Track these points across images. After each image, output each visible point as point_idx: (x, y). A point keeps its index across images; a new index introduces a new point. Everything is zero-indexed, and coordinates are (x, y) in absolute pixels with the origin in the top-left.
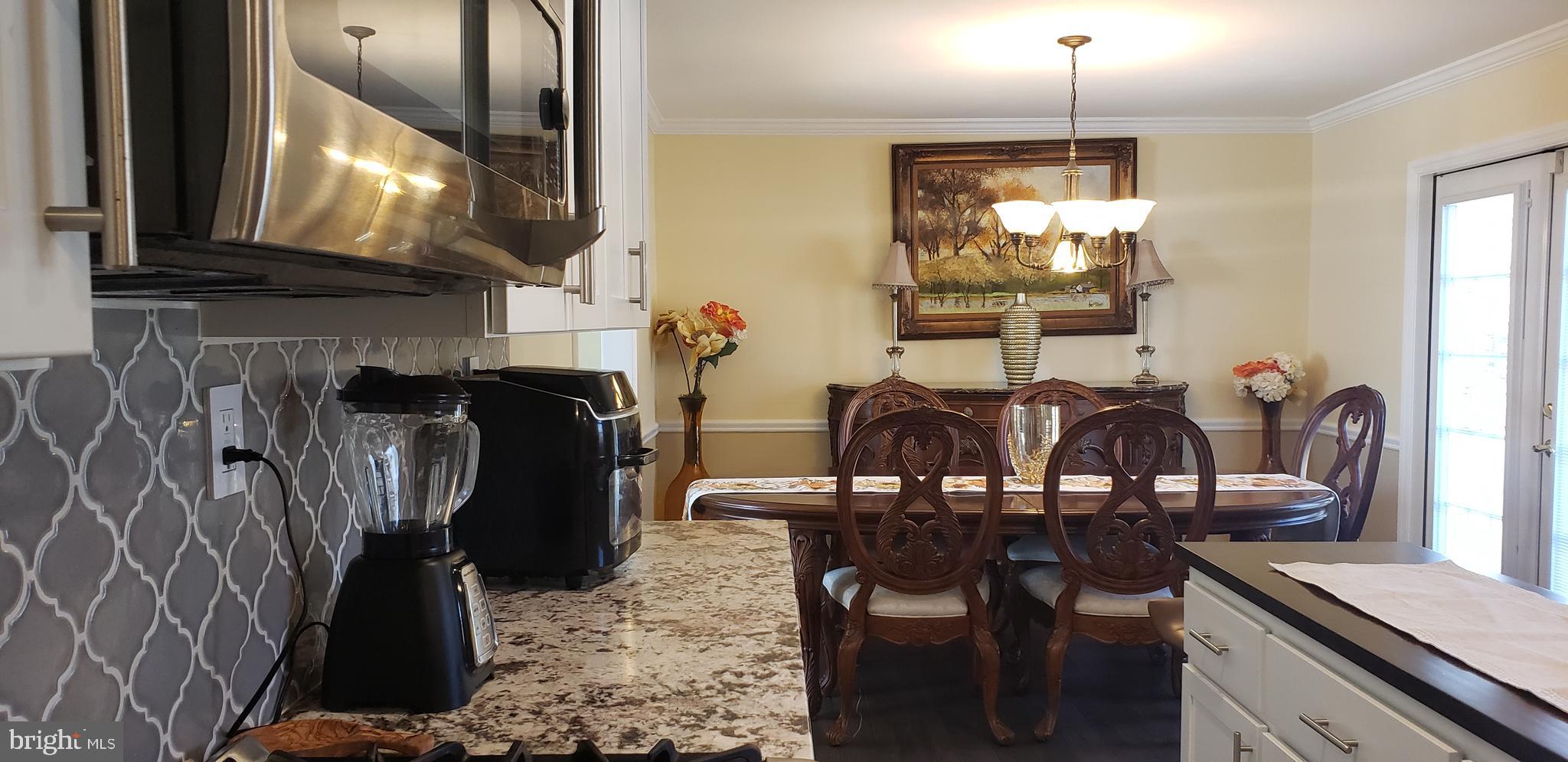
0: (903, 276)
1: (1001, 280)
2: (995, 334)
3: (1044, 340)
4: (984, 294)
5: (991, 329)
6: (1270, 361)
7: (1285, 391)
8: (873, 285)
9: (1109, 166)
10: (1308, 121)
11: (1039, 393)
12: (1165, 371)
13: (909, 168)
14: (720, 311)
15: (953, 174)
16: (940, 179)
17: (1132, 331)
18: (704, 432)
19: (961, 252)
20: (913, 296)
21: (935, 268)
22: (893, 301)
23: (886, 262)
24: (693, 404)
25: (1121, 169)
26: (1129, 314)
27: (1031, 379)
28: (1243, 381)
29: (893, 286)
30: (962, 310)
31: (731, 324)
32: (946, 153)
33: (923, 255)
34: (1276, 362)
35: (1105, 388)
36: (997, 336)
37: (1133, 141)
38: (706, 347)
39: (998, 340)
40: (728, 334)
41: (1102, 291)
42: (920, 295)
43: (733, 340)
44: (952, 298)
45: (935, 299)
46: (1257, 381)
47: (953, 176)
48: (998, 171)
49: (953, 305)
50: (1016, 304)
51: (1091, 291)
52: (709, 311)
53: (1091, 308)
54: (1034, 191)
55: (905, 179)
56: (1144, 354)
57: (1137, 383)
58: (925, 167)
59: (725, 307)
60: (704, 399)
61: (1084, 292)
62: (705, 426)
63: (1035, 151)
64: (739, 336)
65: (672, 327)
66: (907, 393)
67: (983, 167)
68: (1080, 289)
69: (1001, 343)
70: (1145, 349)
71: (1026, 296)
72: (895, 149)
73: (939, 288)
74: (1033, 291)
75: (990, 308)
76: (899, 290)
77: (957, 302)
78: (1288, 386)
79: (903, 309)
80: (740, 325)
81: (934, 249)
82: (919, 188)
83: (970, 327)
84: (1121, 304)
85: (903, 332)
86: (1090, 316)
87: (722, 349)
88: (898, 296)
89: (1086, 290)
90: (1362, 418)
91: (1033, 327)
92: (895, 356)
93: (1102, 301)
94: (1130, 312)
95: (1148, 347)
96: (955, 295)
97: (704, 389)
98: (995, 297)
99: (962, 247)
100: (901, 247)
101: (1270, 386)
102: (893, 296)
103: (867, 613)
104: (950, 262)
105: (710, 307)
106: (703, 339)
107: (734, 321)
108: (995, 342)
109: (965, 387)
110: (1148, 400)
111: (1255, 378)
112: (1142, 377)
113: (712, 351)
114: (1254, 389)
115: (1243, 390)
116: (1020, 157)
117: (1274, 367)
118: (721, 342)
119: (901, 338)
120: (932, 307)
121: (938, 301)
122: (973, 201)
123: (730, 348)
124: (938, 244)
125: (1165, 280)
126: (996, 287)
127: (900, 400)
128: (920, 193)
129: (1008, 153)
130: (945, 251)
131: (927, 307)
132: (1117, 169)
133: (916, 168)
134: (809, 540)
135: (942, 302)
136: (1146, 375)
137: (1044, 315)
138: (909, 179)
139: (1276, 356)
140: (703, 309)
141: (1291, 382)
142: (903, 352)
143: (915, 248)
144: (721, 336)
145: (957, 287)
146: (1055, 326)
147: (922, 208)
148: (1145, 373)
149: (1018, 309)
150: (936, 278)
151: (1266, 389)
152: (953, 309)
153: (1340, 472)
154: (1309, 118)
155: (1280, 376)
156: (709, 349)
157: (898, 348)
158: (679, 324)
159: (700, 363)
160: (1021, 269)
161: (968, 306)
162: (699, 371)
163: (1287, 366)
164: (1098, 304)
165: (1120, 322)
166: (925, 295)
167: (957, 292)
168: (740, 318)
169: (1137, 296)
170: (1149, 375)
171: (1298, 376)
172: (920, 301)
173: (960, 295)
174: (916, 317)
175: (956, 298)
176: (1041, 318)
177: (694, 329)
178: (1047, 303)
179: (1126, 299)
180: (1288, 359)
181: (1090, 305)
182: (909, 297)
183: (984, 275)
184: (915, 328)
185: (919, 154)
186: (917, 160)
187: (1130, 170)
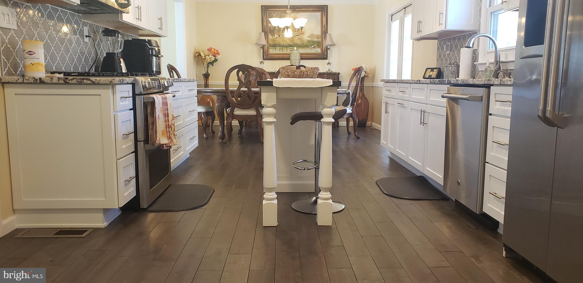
0: (264, 42)
1: (292, 44)
4: (287, 47)
5: (288, 57)
8: (256, 44)
9: (320, 13)
10: (374, 1)
12: (334, 69)
13: (266, 11)
14: (213, 50)
16: (275, 16)
17: (326, 58)
18: (210, 85)
21: (274, 40)
22: (261, 49)
23: (259, 38)
24: (206, 76)
29: (261, 44)
30: (281, 52)
31: (216, 54)
32: (276, 8)
33: (270, 37)
37: (327, 6)
38: (208, 59)
40: (215, 56)
41: (318, 47)
42: (270, 47)
43: (217, 58)
45: (274, 49)
50: (294, 50)
51: (316, 47)
52: (210, 50)
53: (316, 52)
55: (265, 15)
56: (329, 65)
58: (271, 12)
60: (209, 75)
62: (210, 83)
63: (300, 8)
64: (218, 57)
65: (200, 55)
68: (312, 47)
72: (262, 6)
73: (275, 46)
74: (300, 47)
75: (288, 52)
76: (263, 45)
77: (280, 50)
79: (265, 51)
80: (218, 54)
81: (273, 35)
83: (283, 57)
84: (323, 51)
85: (265, 58)
86: (315, 54)
87: (213, 61)
88: (263, 47)
89: (314, 47)
91: (298, 57)
92: (262, 64)
93: (318, 50)
94: (326, 53)
95: (330, 63)
96: (279, 48)
97: (209, 72)
100: (264, 34)
102: (261, 47)
103: (233, 114)
104: (277, 38)
105: (210, 48)
106: (208, 57)
110: (325, 76)
112: (328, 70)
113: (210, 61)
116: (296, 10)
118: (213, 59)
119: (263, 60)
120: (273, 51)
123: (216, 60)
124: (274, 33)
125: (333, 45)
126: (290, 46)
130: (276, 36)
131: (272, 51)
132: (322, 13)
133: (268, 12)
134: (220, 98)
140: (208, 49)
141: (366, 72)
143: (268, 34)
144: (212, 57)
145: (280, 46)
146: (303, 57)
150: (274, 43)
156: (209, 60)
157: (263, 62)
158: (201, 53)
159: (208, 64)
160: (297, 41)
161: (283, 51)
162: (208, 67)
163: (364, 68)
164: (317, 51)
165: (323, 56)
166: (271, 48)
167: (280, 47)
168: (218, 52)
169: (327, 49)
170: (330, 70)
171: (367, 70)
172: (270, 49)
173: (281, 48)
174: (269, 54)
175: (280, 49)
176: (301, 55)
177: (205, 55)
178: (304, 51)
179: (324, 49)
180: (364, 66)
181: (315, 51)
182: (266, 48)
183: (287, 42)
184: (267, 57)
185: (268, 8)
186: (268, 10)
187: (326, 14)
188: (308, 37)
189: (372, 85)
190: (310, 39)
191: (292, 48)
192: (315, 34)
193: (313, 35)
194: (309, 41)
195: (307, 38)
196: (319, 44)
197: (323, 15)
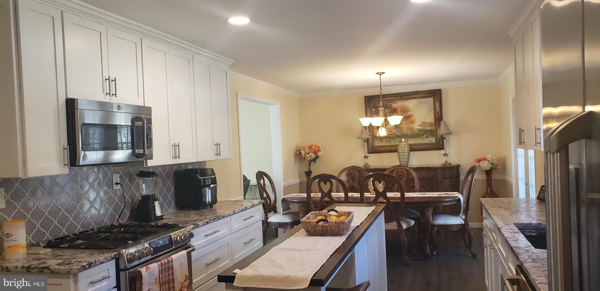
0: (368, 136)
1: (399, 135)
2: (396, 151)
3: (411, 152)
4: (395, 139)
5: (394, 150)
6: (485, 157)
7: (490, 167)
9: (432, 98)
11: (395, 169)
12: (453, 160)
13: (370, 103)
14: (313, 147)
17: (442, 149)
19: (387, 127)
22: (365, 142)
23: (362, 132)
24: (309, 173)
25: (436, 99)
28: (478, 164)
29: (365, 138)
30: (388, 144)
31: (317, 151)
37: (440, 91)
39: (397, 153)
40: (315, 153)
41: (432, 137)
42: (375, 140)
45: (380, 141)
46: (481, 164)
48: (397, 102)
50: (402, 142)
52: (310, 147)
54: (409, 107)
55: (369, 106)
56: (445, 156)
57: (443, 165)
58: (375, 102)
59: (316, 146)
60: (312, 171)
61: (426, 137)
63: (407, 95)
64: (319, 154)
65: (300, 153)
67: (392, 101)
68: (425, 136)
69: (398, 154)
71: (405, 139)
72: (365, 97)
74: (409, 138)
75: (396, 143)
77: (386, 142)
78: (490, 165)
79: (369, 144)
80: (319, 151)
82: (373, 108)
83: (390, 149)
84: (438, 141)
85: (369, 151)
86: (429, 145)
87: (314, 158)
88: (368, 140)
89: (427, 137)
91: (406, 149)
92: (366, 158)
93: (433, 140)
94: (441, 143)
95: (446, 154)
97: (312, 169)
98: (397, 140)
99: (387, 125)
106: (308, 155)
108: (395, 154)
110: (440, 171)
112: (445, 163)
113: (311, 159)
114: (480, 166)
116: (404, 97)
117: (486, 159)
118: (314, 156)
119: (369, 153)
120: (379, 143)
122: (390, 111)
123: (317, 157)
125: (450, 133)
126: (398, 137)
128: (373, 110)
129: (399, 96)
131: (377, 143)
133: (372, 103)
139: (487, 155)
140: (308, 147)
141: (492, 164)
142: (369, 157)
144: (313, 154)
146: (413, 148)
151: (484, 166)
152: (385, 144)
155: (488, 162)
156: (309, 158)
157: (367, 156)
158: (302, 151)
159: (310, 162)
160: (406, 131)
161: (390, 143)
162: (310, 164)
163: (490, 159)
164: (431, 141)
165: (439, 146)
166: (377, 140)
168: (319, 149)
169: (442, 138)
170: (447, 162)
171: (494, 162)
172: (375, 142)
174: (374, 146)
175: (386, 140)
176: (410, 146)
177: (306, 152)
178: (414, 141)
179: (440, 138)
180: (490, 156)
181: (429, 141)
182: (370, 141)
184: (372, 150)
185: (373, 99)
186: (372, 100)
187: (439, 99)
188: (419, 126)
189: (503, 178)
190: (422, 128)
191: (401, 139)
192: (427, 122)
193: (425, 122)
194: (420, 130)
195: (417, 126)
196: (433, 133)
197: (436, 100)
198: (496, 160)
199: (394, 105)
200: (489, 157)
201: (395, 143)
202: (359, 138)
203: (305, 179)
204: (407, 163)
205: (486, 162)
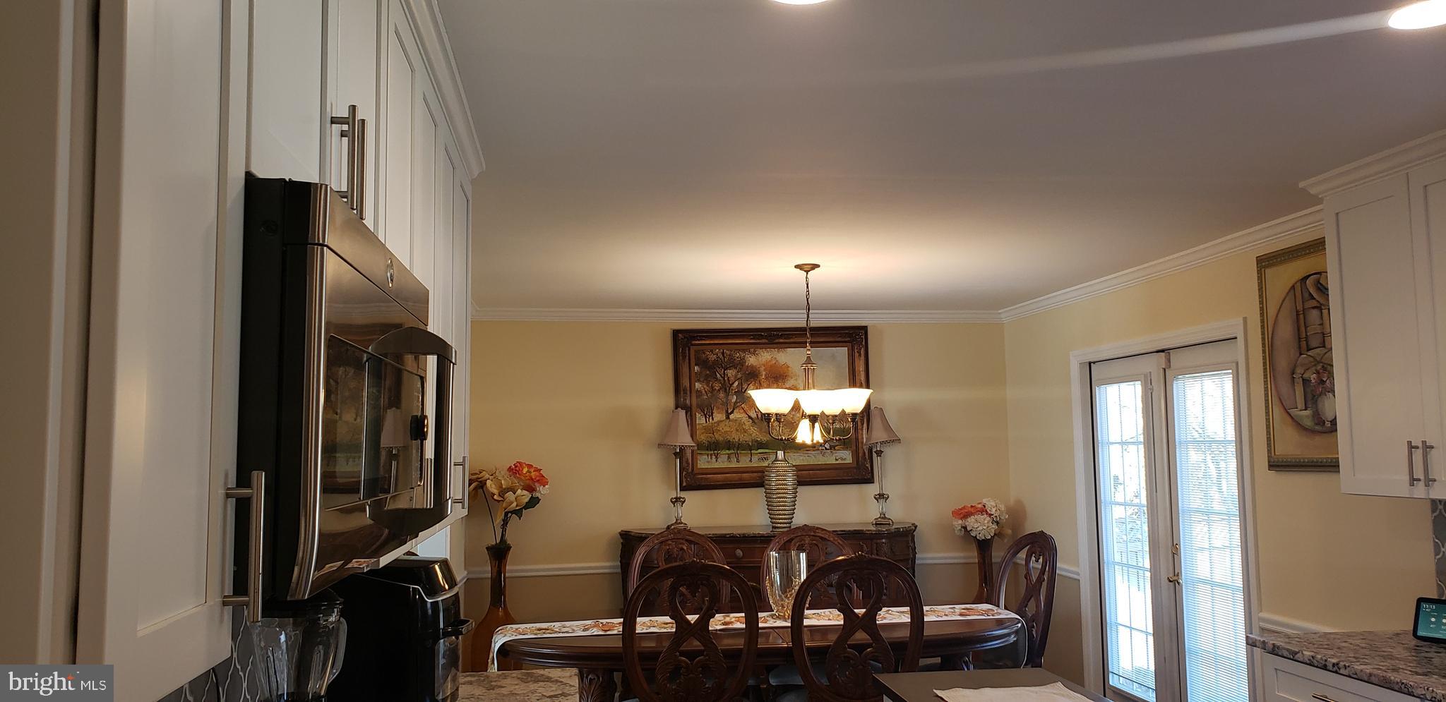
0: (684, 438)
3: (801, 489)
4: (751, 451)
5: (757, 480)
6: (980, 506)
7: (993, 531)
9: (846, 349)
10: (1000, 313)
11: (792, 539)
12: (898, 513)
13: (687, 349)
14: (525, 470)
15: (723, 353)
16: (712, 357)
17: (870, 480)
19: (732, 416)
20: (693, 451)
21: (710, 430)
22: (676, 458)
23: (668, 427)
24: (499, 553)
25: (856, 351)
26: (867, 467)
27: (790, 523)
28: (960, 522)
29: (675, 446)
30: (734, 465)
31: (534, 481)
32: (716, 337)
33: (700, 420)
34: (985, 506)
35: (849, 531)
36: (763, 486)
37: (864, 329)
38: (512, 503)
39: (763, 490)
40: (531, 489)
41: (846, 448)
42: (699, 452)
43: (538, 495)
44: (725, 454)
45: (711, 455)
46: (971, 522)
47: (723, 356)
48: (758, 351)
49: (726, 460)
50: (776, 460)
51: (836, 448)
52: (515, 470)
53: (837, 462)
54: (789, 367)
55: (684, 357)
56: (881, 501)
57: (876, 524)
58: (699, 347)
59: (530, 466)
60: (509, 548)
61: (831, 449)
62: (511, 571)
63: (788, 336)
64: (542, 491)
65: (482, 485)
66: (687, 540)
67: (746, 348)
68: (827, 446)
69: (766, 493)
70: (881, 497)
71: (784, 453)
72: (676, 333)
73: (714, 447)
74: (791, 448)
75: (756, 463)
76: (680, 449)
77: (729, 458)
78: (995, 526)
79: (684, 465)
80: (542, 481)
81: (708, 414)
82: (696, 365)
83: (740, 479)
84: (860, 459)
85: (684, 484)
86: (836, 469)
87: (527, 503)
90: (1041, 557)
91: (790, 479)
92: (679, 504)
93: (846, 457)
94: (868, 465)
95: (883, 495)
96: (727, 451)
97: (509, 539)
98: (760, 453)
99: (732, 412)
100: (682, 413)
101: (981, 526)
102: (676, 454)
104: (722, 425)
105: (516, 467)
106: (510, 495)
107: (538, 479)
108: (760, 492)
109: (736, 532)
110: (884, 540)
111: (969, 519)
112: (879, 519)
113: (517, 506)
114: (969, 529)
115: (961, 530)
116: (777, 341)
117: (983, 511)
118: (525, 496)
119: (683, 489)
120: (708, 462)
121: (714, 457)
122: (739, 376)
123: (534, 502)
124: (712, 410)
125: (893, 440)
126: (760, 445)
127: (680, 546)
128: (697, 369)
129: (766, 337)
130: (719, 416)
131: (704, 462)
132: (853, 350)
133: (693, 349)
135: (717, 458)
136: (882, 518)
137: (799, 469)
138: (687, 357)
139: (984, 501)
140: (510, 469)
141: (997, 523)
142: (685, 501)
143: (693, 414)
144: (525, 492)
145: (729, 445)
146: (809, 477)
147: (699, 381)
148: (882, 516)
149: (779, 464)
150: (711, 438)
151: (978, 529)
152: (726, 463)
153: (1028, 602)
154: (1000, 311)
155: (988, 518)
156: (515, 504)
157: (680, 498)
158: (489, 483)
159: (508, 517)
161: (738, 461)
162: (506, 525)
163: (994, 510)
164: (842, 459)
166: (703, 453)
167: (729, 449)
168: (542, 476)
169: (873, 453)
170: (885, 518)
171: (1003, 518)
172: (699, 458)
173: (730, 452)
174: (695, 471)
175: (728, 454)
177: (501, 487)
178: (801, 458)
179: (864, 455)
180: (993, 504)
181: (836, 460)
182: (689, 455)
183: (751, 435)
184: (693, 481)
185: (695, 338)
186: (694, 342)
187: (862, 351)
196: (845, 439)
197: (857, 354)
198: (1007, 513)
199: (752, 360)
200: (990, 504)
201: (751, 461)
202: (660, 445)
203: (486, 570)
204: (788, 519)
205: (985, 519)
